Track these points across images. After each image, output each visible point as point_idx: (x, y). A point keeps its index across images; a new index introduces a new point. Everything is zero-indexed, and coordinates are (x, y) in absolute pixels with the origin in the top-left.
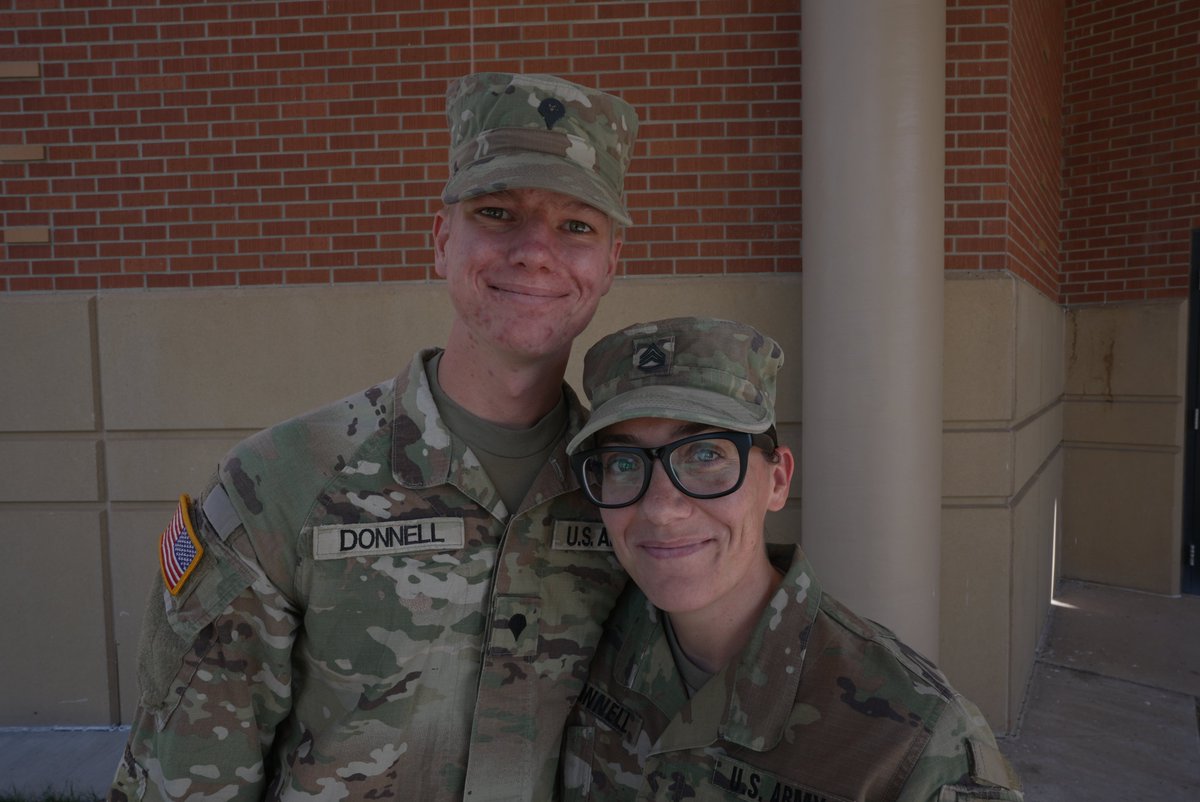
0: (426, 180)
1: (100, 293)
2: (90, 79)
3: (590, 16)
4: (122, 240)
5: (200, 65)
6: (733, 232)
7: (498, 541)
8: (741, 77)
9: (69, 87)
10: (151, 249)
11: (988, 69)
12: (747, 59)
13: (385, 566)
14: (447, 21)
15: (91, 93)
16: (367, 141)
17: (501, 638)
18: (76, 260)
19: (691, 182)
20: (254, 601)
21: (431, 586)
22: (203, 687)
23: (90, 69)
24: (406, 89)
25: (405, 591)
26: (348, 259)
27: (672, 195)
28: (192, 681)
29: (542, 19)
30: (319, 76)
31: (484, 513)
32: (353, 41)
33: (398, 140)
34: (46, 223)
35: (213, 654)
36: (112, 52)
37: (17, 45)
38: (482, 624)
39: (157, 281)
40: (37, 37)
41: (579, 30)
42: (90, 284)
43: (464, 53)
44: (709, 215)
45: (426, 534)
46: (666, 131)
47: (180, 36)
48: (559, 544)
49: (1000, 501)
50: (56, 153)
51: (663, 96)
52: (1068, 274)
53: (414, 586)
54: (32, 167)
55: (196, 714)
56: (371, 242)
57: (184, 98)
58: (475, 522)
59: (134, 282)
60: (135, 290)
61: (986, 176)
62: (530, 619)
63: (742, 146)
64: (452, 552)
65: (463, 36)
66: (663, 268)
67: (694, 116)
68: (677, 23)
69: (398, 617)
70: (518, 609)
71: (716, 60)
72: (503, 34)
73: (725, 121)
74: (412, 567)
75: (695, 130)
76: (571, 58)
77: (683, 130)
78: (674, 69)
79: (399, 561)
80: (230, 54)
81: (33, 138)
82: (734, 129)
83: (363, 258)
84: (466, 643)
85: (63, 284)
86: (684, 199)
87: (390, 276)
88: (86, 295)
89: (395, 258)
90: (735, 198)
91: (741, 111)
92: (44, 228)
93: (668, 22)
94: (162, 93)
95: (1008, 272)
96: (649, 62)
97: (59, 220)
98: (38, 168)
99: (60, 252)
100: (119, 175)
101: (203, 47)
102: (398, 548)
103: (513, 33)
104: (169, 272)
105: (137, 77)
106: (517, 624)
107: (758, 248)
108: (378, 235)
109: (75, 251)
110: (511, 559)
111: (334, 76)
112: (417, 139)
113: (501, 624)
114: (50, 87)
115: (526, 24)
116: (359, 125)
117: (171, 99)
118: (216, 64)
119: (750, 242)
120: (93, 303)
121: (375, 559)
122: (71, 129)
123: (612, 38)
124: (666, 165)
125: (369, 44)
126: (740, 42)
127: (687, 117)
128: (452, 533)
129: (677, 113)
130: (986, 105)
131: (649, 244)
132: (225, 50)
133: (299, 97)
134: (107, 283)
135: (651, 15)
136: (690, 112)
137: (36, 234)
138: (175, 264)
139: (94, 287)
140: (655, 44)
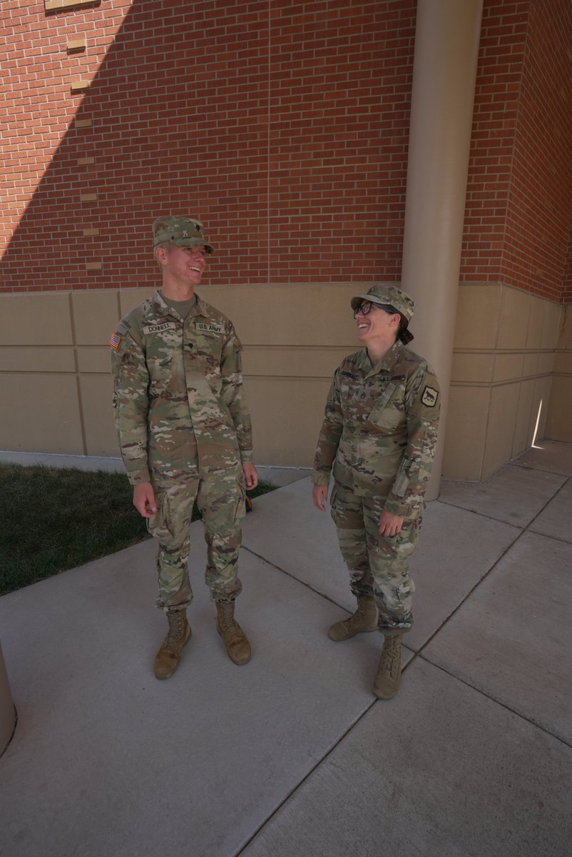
0: (248, 240)
1: (121, 290)
2: (115, 200)
3: (319, 164)
4: (128, 267)
5: (157, 192)
6: (378, 263)
7: (182, 328)
8: (385, 191)
9: (107, 203)
10: (140, 271)
11: (500, 187)
12: (388, 183)
13: (159, 335)
14: (258, 169)
15: (116, 206)
16: (224, 223)
17: (187, 348)
18: (112, 276)
19: (360, 240)
20: (134, 348)
21: (170, 337)
22: (127, 369)
23: (115, 196)
24: (241, 200)
25: (165, 339)
26: (216, 274)
27: (352, 246)
28: (124, 369)
29: (298, 166)
30: (205, 195)
31: (179, 321)
32: (219, 179)
33: (237, 223)
34: (100, 261)
35: (126, 362)
36: (124, 188)
37: (89, 187)
38: (182, 346)
39: (142, 285)
40: (96, 183)
41: (315, 171)
42: (116, 286)
43: (265, 183)
44: (368, 255)
45: (166, 326)
46: (351, 217)
47: (149, 180)
48: (198, 328)
49: (487, 385)
50: (103, 232)
51: (350, 201)
52: (566, 287)
53: (167, 338)
54: (95, 238)
55: (126, 375)
56: (226, 267)
57: (151, 207)
58: (177, 323)
59: (133, 285)
60: (134, 288)
61: (494, 238)
62: (194, 345)
63: (384, 224)
64: (173, 330)
65: (265, 175)
66: (347, 279)
67: (363, 210)
68: (358, 167)
69: (165, 345)
70: (190, 342)
71: (375, 184)
72: (282, 174)
73: (377, 212)
74: (165, 334)
75: (363, 217)
76: (311, 184)
77: (358, 217)
78: (355, 188)
79: (162, 333)
80: (169, 187)
81: (95, 226)
82: (381, 216)
83: (222, 274)
84: (180, 351)
85: (108, 286)
86: (357, 248)
87: (234, 282)
88: (115, 291)
89: (235, 274)
90: (380, 248)
91: (384, 208)
92: (100, 263)
93: (354, 166)
94: (143, 204)
95: (500, 283)
96: (345, 185)
97: (106, 260)
98: (97, 239)
99: (106, 273)
100: (127, 240)
101: (159, 184)
102: (161, 331)
103: (285, 173)
104: (146, 280)
105: (133, 198)
106: (191, 345)
107: (388, 270)
108: (229, 264)
109: (111, 272)
110: (186, 331)
111: (211, 195)
112: (245, 222)
113: (186, 345)
114: (101, 204)
115: (291, 169)
116: (222, 216)
117: (146, 207)
118: (164, 191)
119: (385, 267)
120: (118, 293)
121: (157, 333)
122: (109, 221)
123: (328, 175)
124: (350, 233)
125: (225, 180)
126: (385, 175)
127: (360, 211)
128: (172, 325)
129: (356, 209)
130: (497, 204)
131: (341, 268)
132: (167, 185)
133: (197, 205)
134: (125, 285)
135: (346, 163)
136: (361, 209)
137: (97, 266)
138: (149, 277)
139: (118, 287)
140: (348, 177)
